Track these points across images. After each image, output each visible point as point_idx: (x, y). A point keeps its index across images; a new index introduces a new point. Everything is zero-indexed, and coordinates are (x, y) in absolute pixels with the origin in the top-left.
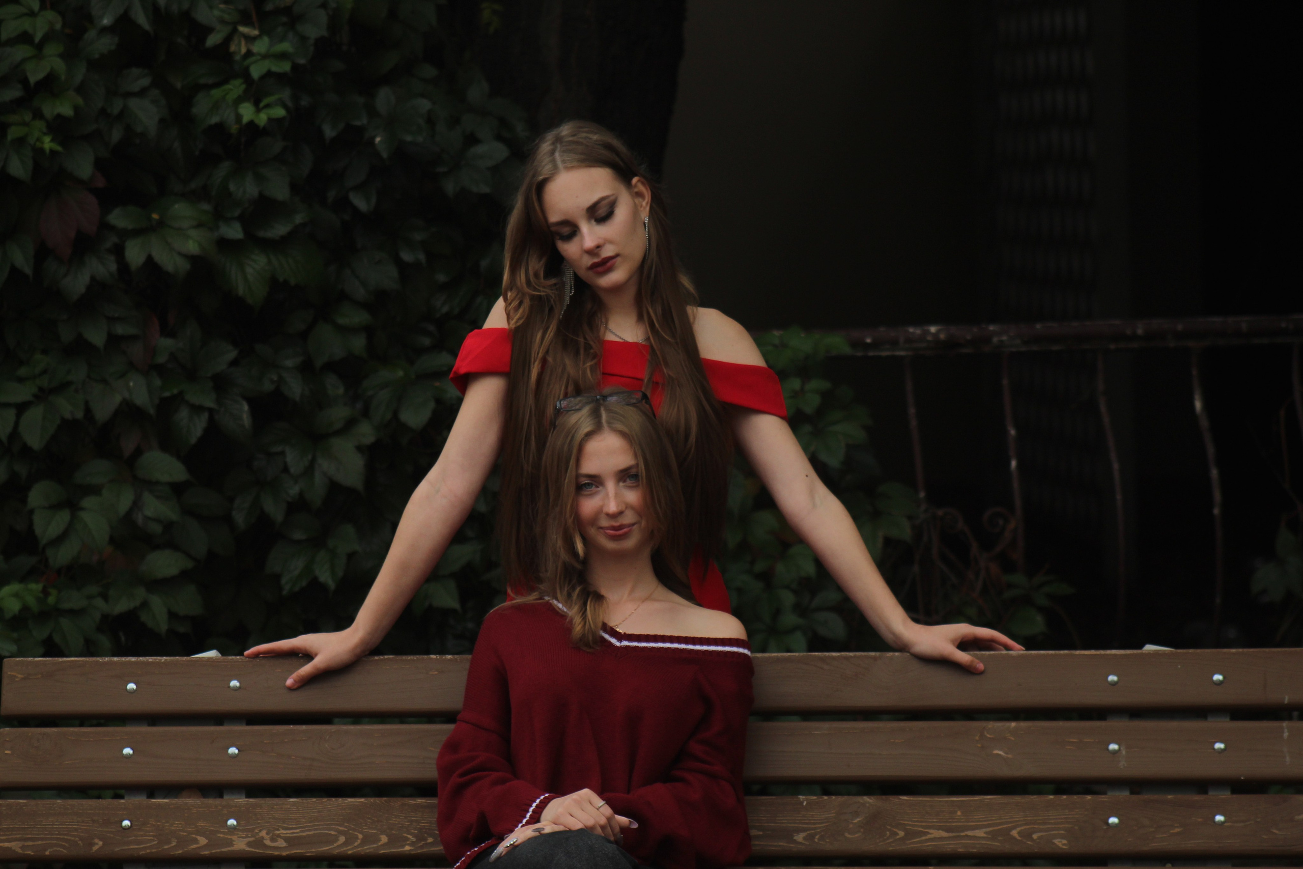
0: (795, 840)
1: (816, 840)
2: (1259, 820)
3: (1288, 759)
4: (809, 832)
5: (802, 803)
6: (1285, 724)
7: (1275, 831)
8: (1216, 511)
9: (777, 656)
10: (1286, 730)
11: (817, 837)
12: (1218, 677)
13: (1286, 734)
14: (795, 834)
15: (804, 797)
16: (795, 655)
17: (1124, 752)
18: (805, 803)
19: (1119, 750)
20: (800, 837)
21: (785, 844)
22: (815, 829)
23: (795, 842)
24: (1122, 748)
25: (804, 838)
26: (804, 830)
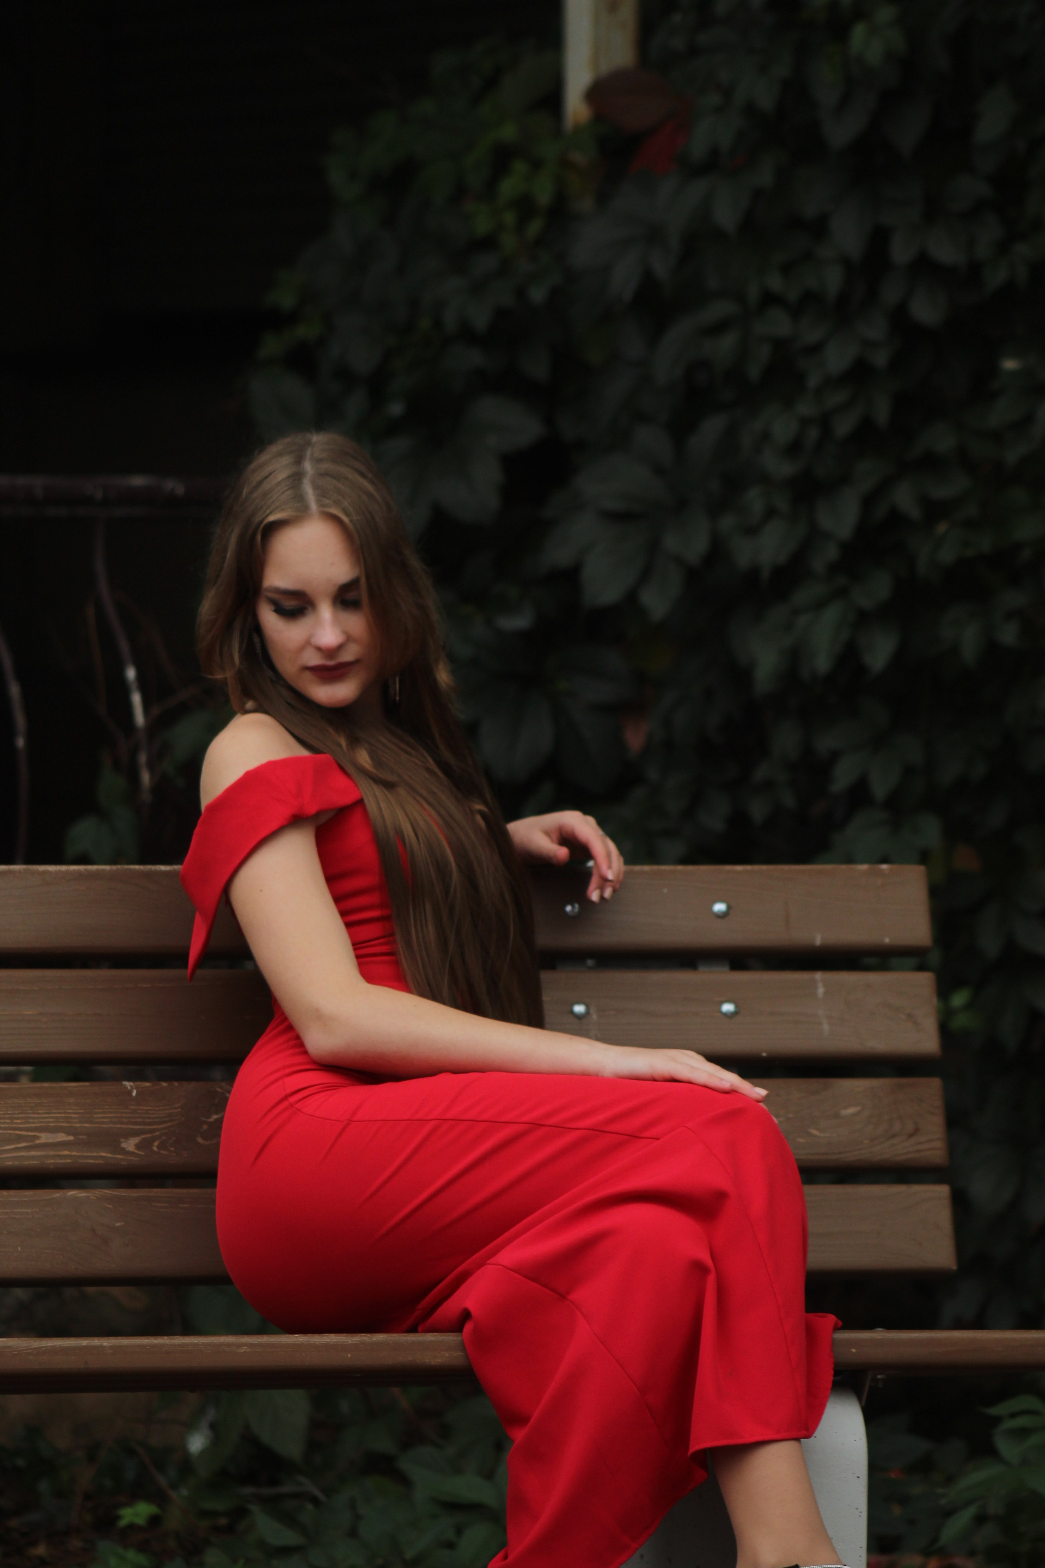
0: (123, 1149)
1: (155, 1149)
2: (791, 1115)
3: (826, 1027)
4: (143, 1136)
5: (130, 1092)
6: (818, 976)
7: (814, 1132)
8: (20, 742)
9: (79, 870)
10: (820, 985)
11: (156, 1143)
12: (719, 907)
13: (821, 991)
14: (122, 1140)
15: (131, 1084)
16: (104, 870)
17: (595, 1017)
18: (134, 1093)
19: (588, 1013)
20: (130, 1145)
21: (109, 1155)
22: (153, 1131)
23: (124, 1151)
24: (592, 1011)
25: (138, 1146)
26: (135, 1134)
